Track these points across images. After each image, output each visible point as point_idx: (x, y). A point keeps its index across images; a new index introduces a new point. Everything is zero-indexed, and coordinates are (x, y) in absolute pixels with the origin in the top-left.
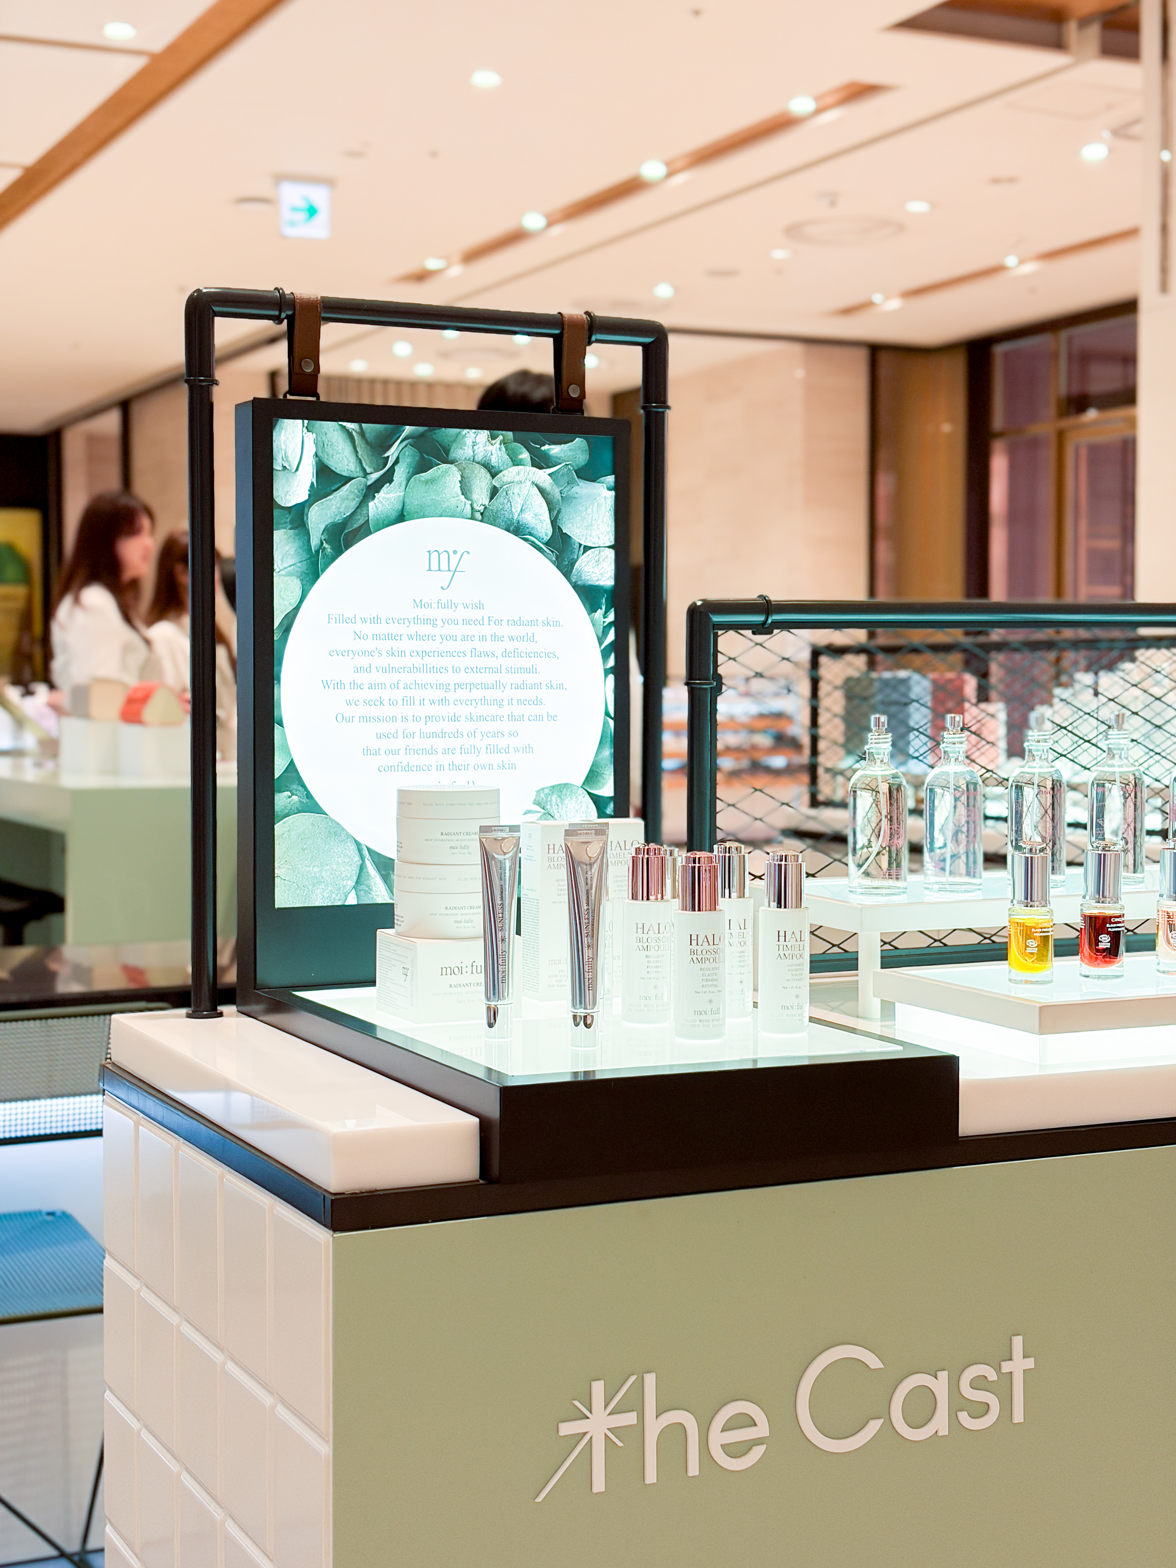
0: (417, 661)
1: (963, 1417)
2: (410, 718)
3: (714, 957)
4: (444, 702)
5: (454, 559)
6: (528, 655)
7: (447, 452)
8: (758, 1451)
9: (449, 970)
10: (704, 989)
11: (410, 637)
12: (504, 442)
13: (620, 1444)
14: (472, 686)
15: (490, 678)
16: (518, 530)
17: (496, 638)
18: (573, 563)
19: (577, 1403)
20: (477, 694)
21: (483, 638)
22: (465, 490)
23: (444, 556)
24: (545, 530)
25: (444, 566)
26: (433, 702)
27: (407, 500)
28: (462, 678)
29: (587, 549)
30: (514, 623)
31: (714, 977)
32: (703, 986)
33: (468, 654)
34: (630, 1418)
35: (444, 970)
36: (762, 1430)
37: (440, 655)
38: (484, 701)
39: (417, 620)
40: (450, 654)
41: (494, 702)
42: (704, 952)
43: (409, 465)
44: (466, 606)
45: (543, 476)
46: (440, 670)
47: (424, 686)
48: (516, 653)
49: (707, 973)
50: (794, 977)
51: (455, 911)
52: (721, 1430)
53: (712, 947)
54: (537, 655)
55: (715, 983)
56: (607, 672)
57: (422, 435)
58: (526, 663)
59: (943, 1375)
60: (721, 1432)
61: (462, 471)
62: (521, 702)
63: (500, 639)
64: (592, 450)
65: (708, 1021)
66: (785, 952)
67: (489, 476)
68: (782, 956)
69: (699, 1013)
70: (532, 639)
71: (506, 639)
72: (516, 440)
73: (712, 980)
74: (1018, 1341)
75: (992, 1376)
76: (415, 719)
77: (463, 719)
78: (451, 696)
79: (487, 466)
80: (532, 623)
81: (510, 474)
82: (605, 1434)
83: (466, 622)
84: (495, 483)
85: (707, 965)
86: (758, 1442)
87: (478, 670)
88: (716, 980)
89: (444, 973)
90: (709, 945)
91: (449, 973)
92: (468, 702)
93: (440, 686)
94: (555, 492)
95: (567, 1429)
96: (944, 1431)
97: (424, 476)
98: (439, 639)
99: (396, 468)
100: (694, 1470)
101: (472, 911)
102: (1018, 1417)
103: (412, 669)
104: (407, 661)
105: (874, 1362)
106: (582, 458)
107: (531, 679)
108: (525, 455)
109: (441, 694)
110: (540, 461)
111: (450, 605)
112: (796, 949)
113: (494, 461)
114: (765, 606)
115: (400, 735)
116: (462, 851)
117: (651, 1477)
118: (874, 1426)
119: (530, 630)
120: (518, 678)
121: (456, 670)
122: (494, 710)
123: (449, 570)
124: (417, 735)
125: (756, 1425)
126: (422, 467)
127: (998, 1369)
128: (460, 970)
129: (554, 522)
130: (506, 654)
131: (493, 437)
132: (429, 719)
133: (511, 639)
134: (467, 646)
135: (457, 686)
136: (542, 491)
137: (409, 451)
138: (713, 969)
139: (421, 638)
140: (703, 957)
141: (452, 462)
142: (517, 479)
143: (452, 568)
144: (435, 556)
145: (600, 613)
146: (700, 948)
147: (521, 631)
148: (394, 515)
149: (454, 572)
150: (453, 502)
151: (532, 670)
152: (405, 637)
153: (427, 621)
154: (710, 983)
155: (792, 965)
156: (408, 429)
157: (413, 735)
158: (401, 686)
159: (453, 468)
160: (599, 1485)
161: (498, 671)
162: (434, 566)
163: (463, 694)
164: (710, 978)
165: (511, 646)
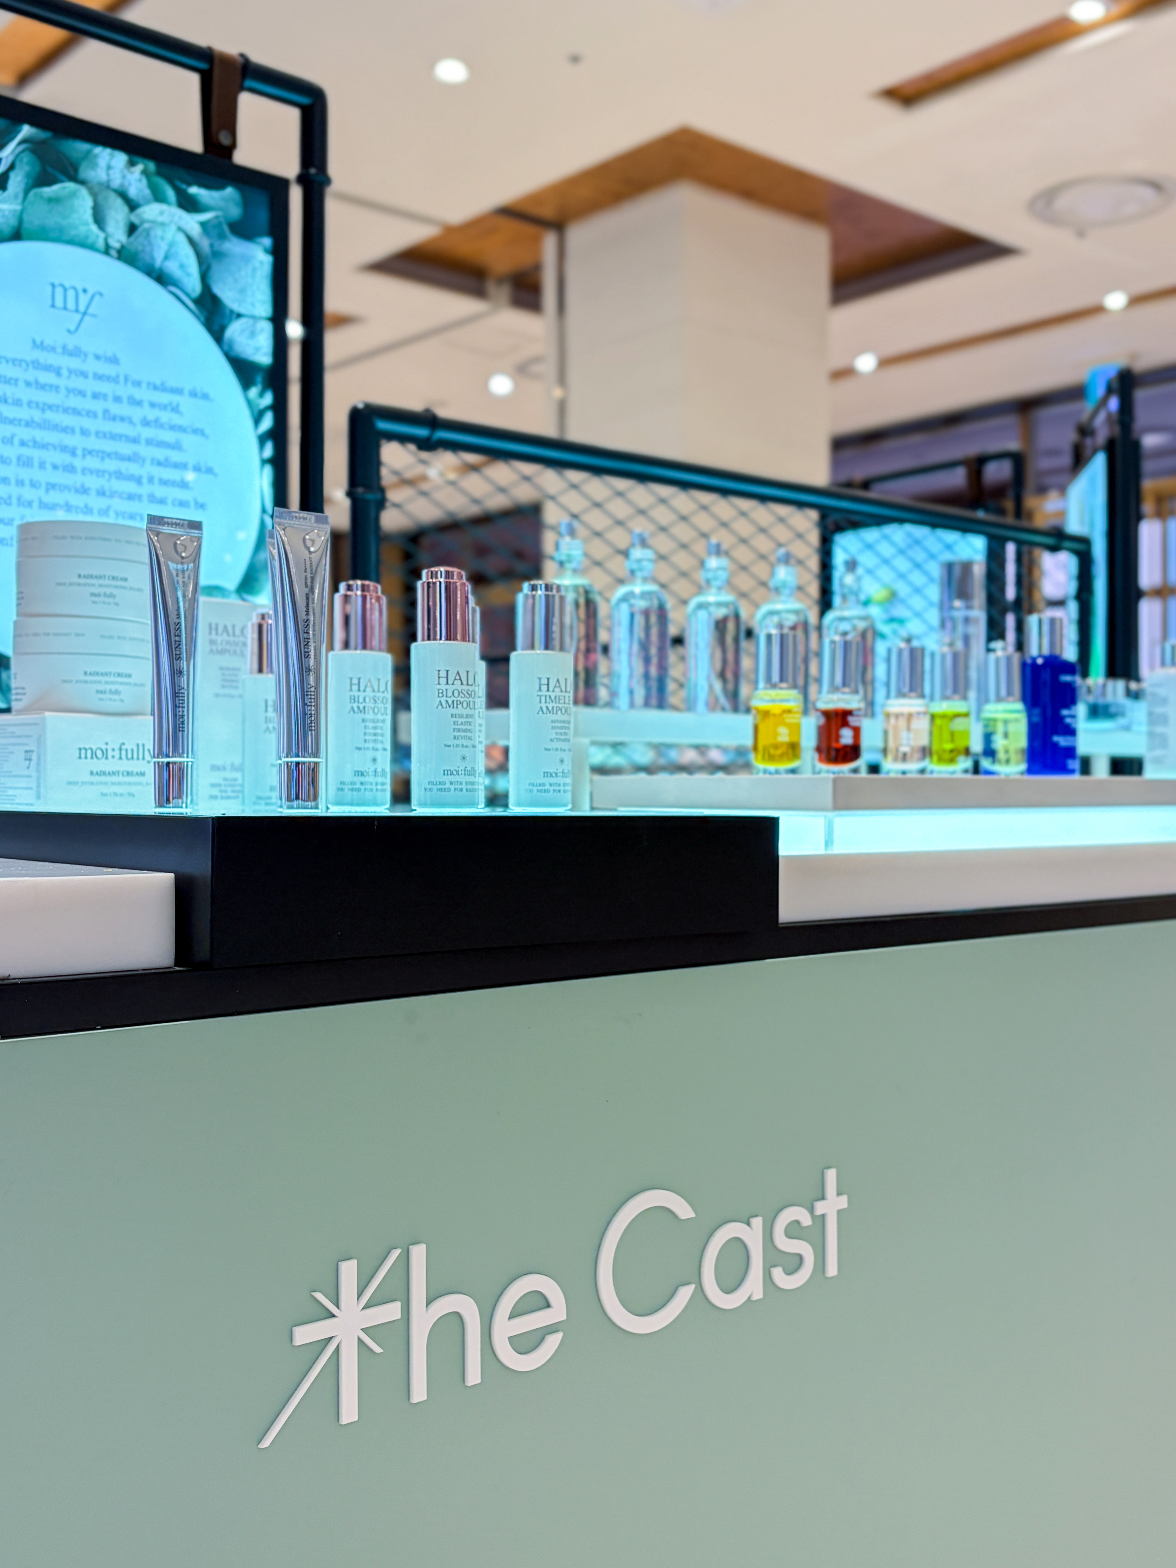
0: (37, 415)
1: (778, 1273)
2: (27, 483)
3: (468, 700)
4: (70, 469)
5: (84, 299)
6: (173, 428)
7: (76, 169)
8: (553, 1342)
9: (89, 752)
10: (456, 742)
11: (28, 384)
12: (145, 172)
13: (378, 1349)
14: (105, 455)
15: (126, 449)
16: (161, 278)
17: (136, 403)
18: (223, 329)
19: (319, 1296)
20: (111, 465)
21: (118, 399)
22: (99, 218)
23: (71, 294)
24: (194, 285)
25: (71, 305)
26: (55, 467)
27: (26, 218)
28: (93, 443)
29: (239, 316)
30: (155, 388)
31: (469, 727)
32: (455, 737)
33: (100, 414)
34: (392, 1312)
35: (83, 752)
36: (558, 1312)
37: (66, 410)
38: (119, 475)
39: (36, 365)
40: (76, 412)
41: (131, 478)
42: (456, 693)
43: (28, 175)
44: (97, 357)
45: (192, 222)
46: (65, 430)
47: (44, 446)
48: (157, 423)
49: (460, 720)
50: (558, 737)
51: (96, 678)
52: (508, 1317)
53: (465, 687)
54: (181, 429)
55: (469, 734)
56: (264, 462)
57: (43, 143)
58: (169, 436)
59: (757, 1222)
60: (509, 1318)
61: (94, 195)
62: (164, 482)
63: (139, 403)
64: (246, 203)
65: (461, 783)
66: (548, 705)
67: (126, 209)
68: (545, 709)
69: (449, 772)
70: (175, 409)
71: (146, 405)
72: (159, 173)
73: (465, 731)
74: (831, 1175)
75: (806, 1220)
76: (34, 485)
77: (93, 493)
78: (78, 463)
79: (123, 195)
80: (178, 391)
81: (151, 211)
82: (359, 1339)
83: (99, 377)
84: (134, 218)
85: (460, 710)
86: (551, 1329)
87: (114, 437)
88: (470, 731)
89: (83, 755)
90: (462, 684)
91: (89, 755)
92: (99, 473)
93: (64, 449)
94: (205, 244)
95: (305, 1335)
96: (758, 1295)
97: (48, 191)
98: (63, 392)
99: (12, 175)
100: (474, 1376)
101: (119, 679)
102: (832, 1270)
103: (29, 424)
104: (23, 413)
105: (684, 1211)
106: (235, 212)
107: (176, 456)
108: (171, 194)
109: (67, 458)
110: (189, 204)
111: (76, 352)
112: (561, 701)
113: (133, 192)
114: (429, 420)
115: (14, 501)
116: (107, 600)
117: (419, 1393)
118: (685, 1294)
119: (175, 399)
120: (160, 454)
121: (84, 432)
122: (130, 487)
123: (77, 311)
124: (36, 505)
125: (548, 1306)
126: (43, 179)
127: (811, 1210)
128: (105, 753)
129: (204, 277)
130: (146, 423)
131: (132, 164)
132: (50, 487)
133: (152, 405)
134: (98, 406)
135: (88, 452)
136: (191, 241)
137: (27, 158)
138: (467, 716)
139: (42, 387)
140: (454, 699)
141: (82, 182)
142: (160, 219)
143: (82, 308)
144: (59, 292)
145: (254, 392)
146: (450, 688)
147: (164, 398)
148: (7, 231)
149: (85, 313)
150: (83, 230)
151: (177, 446)
152: (21, 384)
153: (48, 368)
154: (463, 734)
155: (557, 721)
156: (26, 130)
157: (30, 504)
158: (16, 441)
159: (83, 192)
160: (349, 1413)
161: (135, 440)
162: (59, 303)
163: (93, 463)
164: (464, 727)
165: (152, 414)
